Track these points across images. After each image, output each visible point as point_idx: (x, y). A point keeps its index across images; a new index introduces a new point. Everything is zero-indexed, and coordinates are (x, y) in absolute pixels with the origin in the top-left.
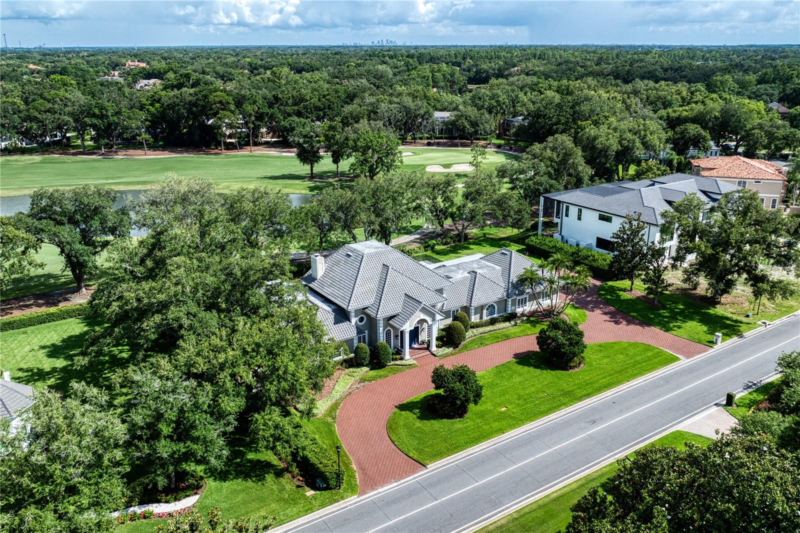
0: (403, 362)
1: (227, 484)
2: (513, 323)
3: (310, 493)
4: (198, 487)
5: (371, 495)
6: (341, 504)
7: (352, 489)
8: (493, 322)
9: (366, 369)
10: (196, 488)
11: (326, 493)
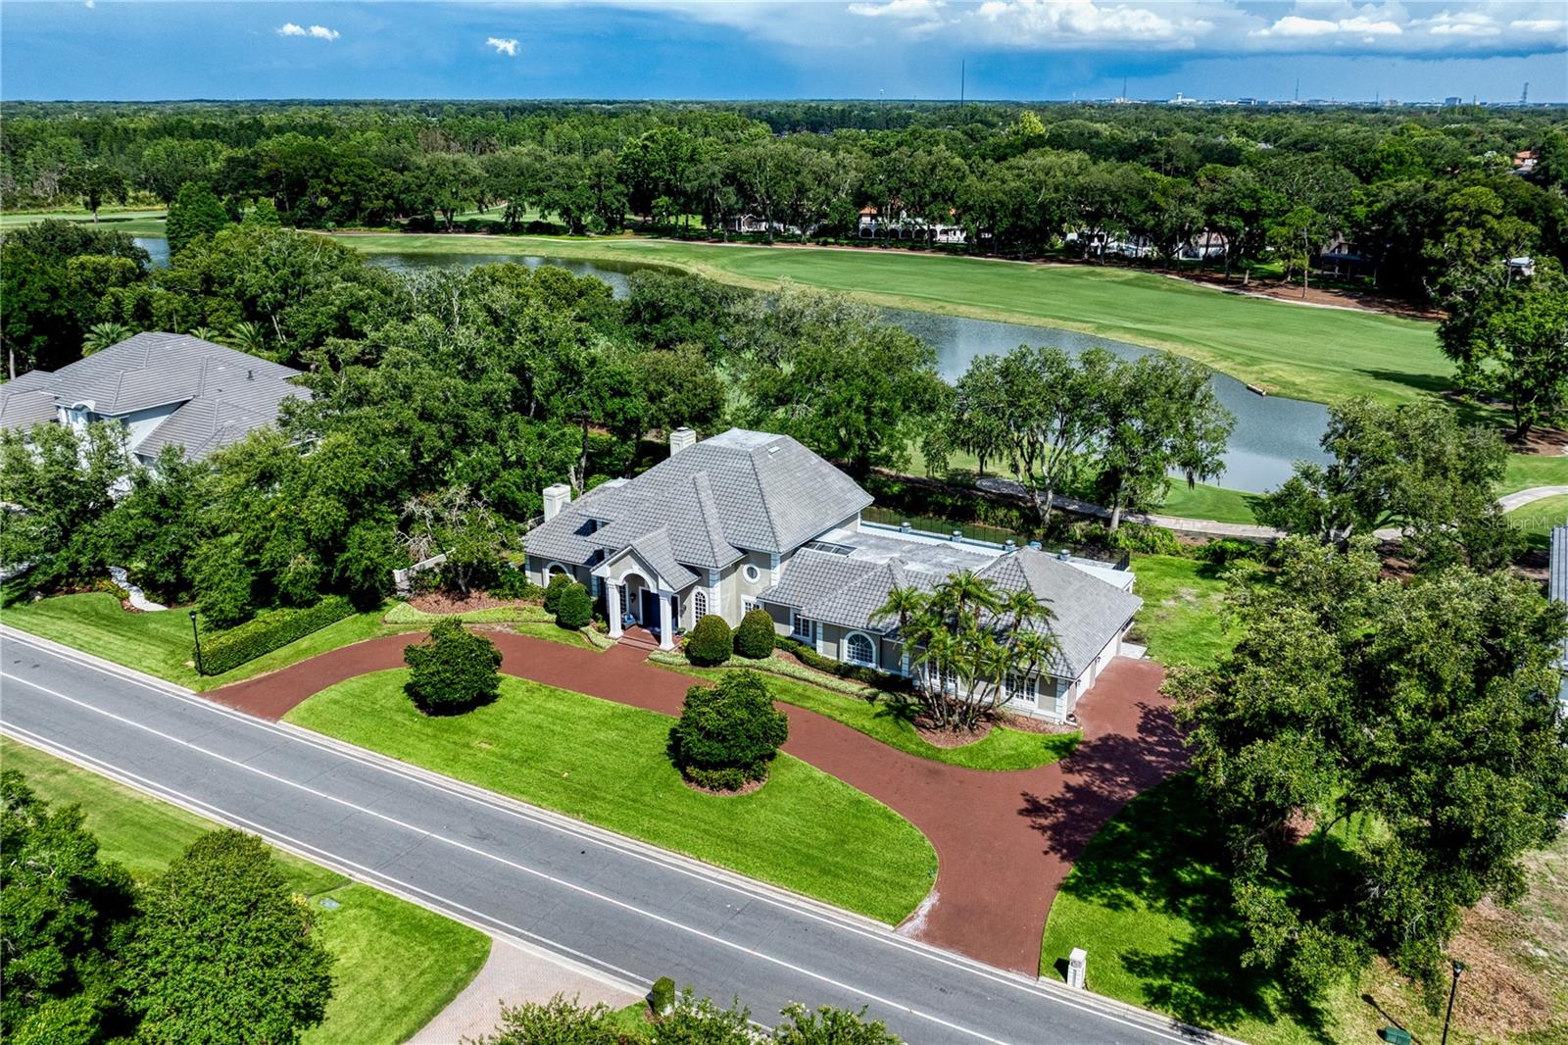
0: (599, 638)
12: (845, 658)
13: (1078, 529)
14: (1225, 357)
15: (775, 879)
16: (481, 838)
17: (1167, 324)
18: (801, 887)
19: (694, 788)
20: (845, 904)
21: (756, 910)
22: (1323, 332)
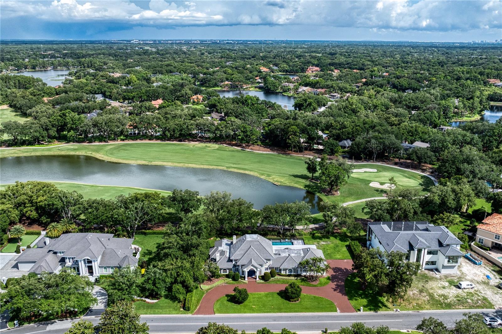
0: (244, 281)
1: (166, 300)
2: (296, 278)
3: (182, 309)
4: (159, 298)
5: (195, 316)
6: (186, 315)
7: (191, 313)
8: (289, 276)
9: (230, 279)
10: (158, 299)
11: (185, 311)
12: (287, 273)
13: (288, 233)
14: (263, 174)
15: (318, 312)
16: (275, 320)
17: (239, 164)
18: (322, 312)
19: (292, 302)
20: (329, 312)
21: (319, 317)
22: (273, 163)
